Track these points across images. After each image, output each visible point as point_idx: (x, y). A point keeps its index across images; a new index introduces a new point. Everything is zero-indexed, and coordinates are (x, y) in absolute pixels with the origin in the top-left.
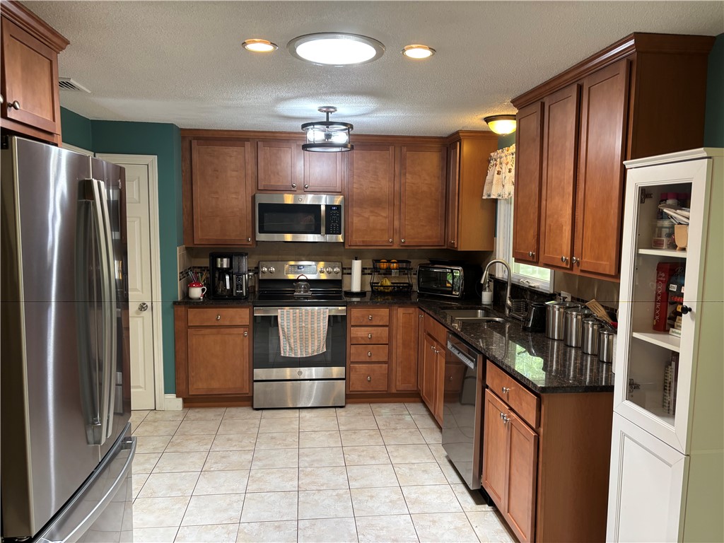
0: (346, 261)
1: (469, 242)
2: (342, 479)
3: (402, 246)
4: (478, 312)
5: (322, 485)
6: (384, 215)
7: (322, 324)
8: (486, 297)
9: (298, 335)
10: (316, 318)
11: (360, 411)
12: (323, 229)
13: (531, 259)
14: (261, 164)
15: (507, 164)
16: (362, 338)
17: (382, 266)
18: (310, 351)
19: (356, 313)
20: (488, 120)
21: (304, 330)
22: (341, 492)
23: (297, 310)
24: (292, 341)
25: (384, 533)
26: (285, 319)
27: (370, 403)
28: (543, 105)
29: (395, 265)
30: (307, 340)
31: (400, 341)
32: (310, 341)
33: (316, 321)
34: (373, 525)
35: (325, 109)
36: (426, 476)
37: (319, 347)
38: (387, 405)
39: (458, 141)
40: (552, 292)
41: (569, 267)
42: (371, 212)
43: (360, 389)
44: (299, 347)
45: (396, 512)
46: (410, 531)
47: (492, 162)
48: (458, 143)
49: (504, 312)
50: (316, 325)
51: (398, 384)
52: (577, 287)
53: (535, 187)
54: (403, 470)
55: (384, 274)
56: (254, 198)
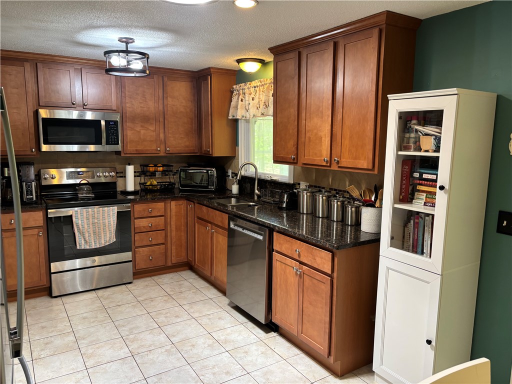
0: (119, 167)
1: (220, 150)
2: (162, 338)
3: (167, 154)
4: (231, 200)
5: (150, 346)
6: (152, 129)
7: (112, 219)
8: (235, 189)
9: (91, 230)
10: (106, 215)
11: (146, 283)
12: (104, 140)
13: (292, 161)
14: (41, 83)
15: (250, 94)
16: (144, 227)
17: (151, 169)
18: (103, 242)
19: (139, 208)
20: (239, 61)
21: (96, 225)
22: (168, 347)
23: (90, 210)
24: (87, 235)
25: (216, 370)
26: (80, 218)
27: (151, 276)
28: (300, 53)
29: (161, 168)
30: (100, 233)
31: (173, 227)
32: (102, 234)
33: (106, 217)
34: (206, 367)
35: (124, 40)
36: (223, 322)
37: (110, 238)
38: (164, 275)
39: (209, 75)
40: (292, 183)
41: (329, 165)
42: (142, 126)
43: (144, 267)
44: (93, 240)
45: (216, 352)
46: (234, 364)
47: (235, 92)
48: (209, 77)
49: (254, 198)
50: (107, 221)
51: (173, 258)
52: (314, 178)
53: (293, 111)
54: (205, 321)
55: (150, 176)
56: (36, 113)
